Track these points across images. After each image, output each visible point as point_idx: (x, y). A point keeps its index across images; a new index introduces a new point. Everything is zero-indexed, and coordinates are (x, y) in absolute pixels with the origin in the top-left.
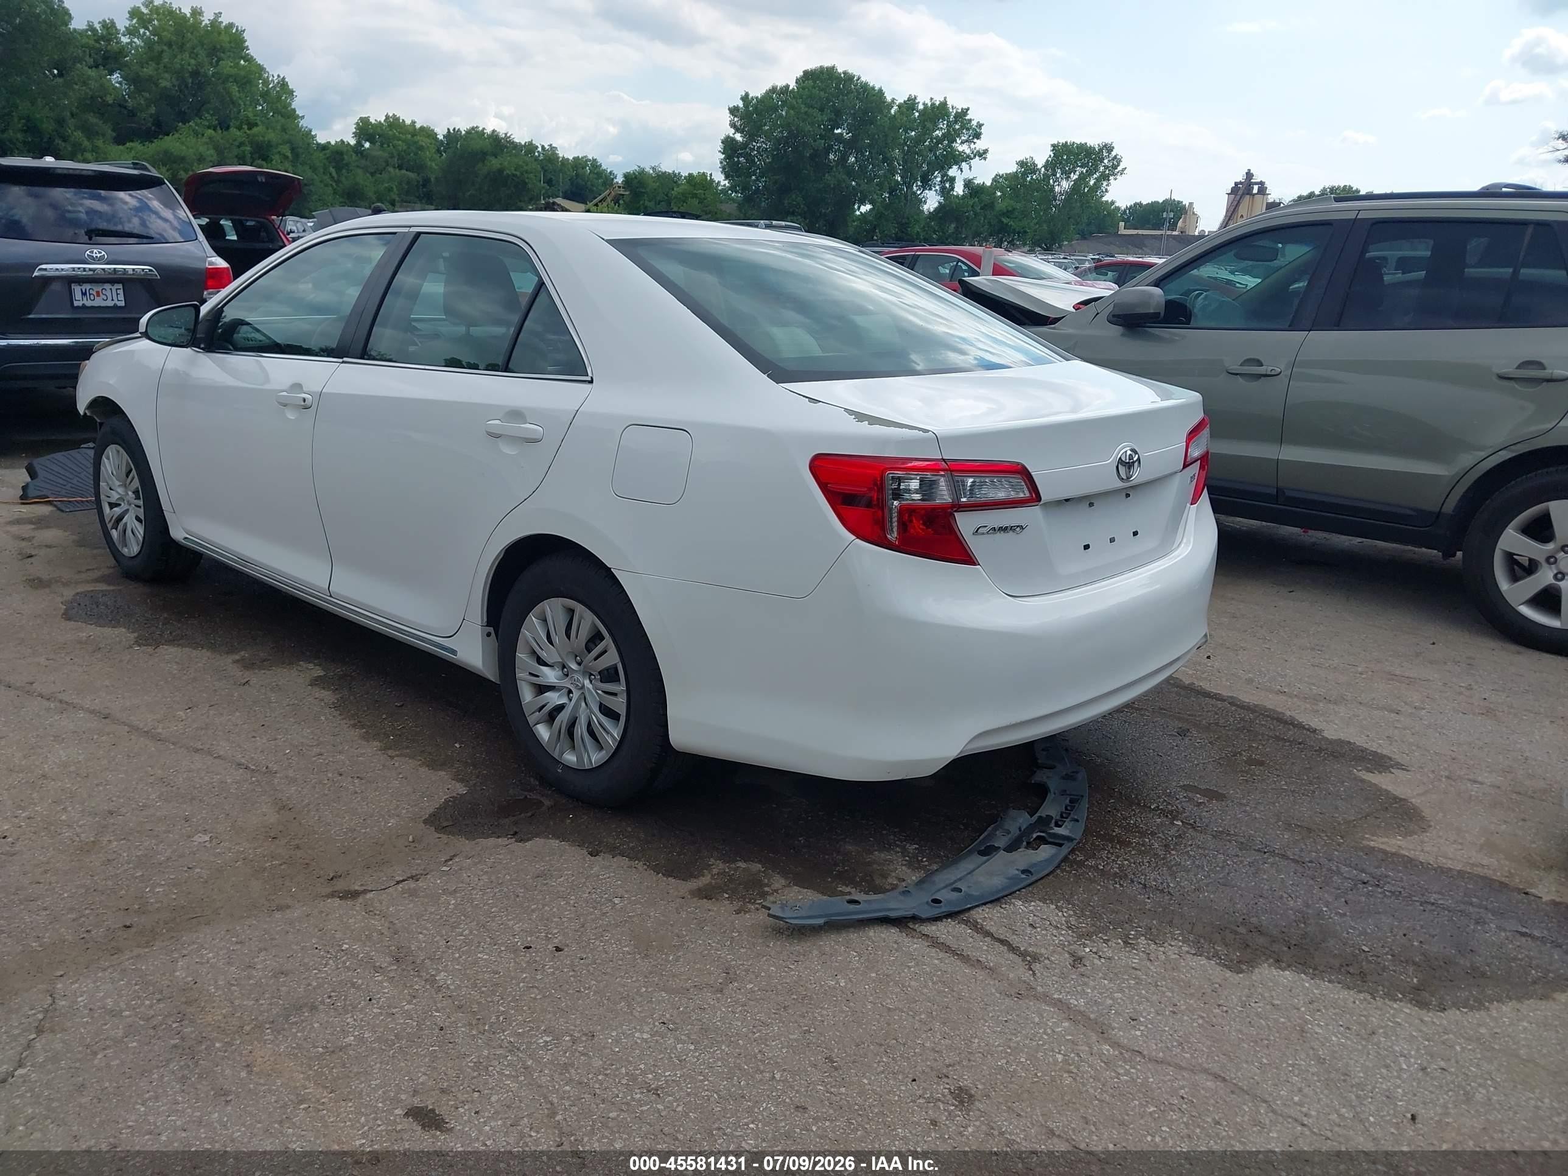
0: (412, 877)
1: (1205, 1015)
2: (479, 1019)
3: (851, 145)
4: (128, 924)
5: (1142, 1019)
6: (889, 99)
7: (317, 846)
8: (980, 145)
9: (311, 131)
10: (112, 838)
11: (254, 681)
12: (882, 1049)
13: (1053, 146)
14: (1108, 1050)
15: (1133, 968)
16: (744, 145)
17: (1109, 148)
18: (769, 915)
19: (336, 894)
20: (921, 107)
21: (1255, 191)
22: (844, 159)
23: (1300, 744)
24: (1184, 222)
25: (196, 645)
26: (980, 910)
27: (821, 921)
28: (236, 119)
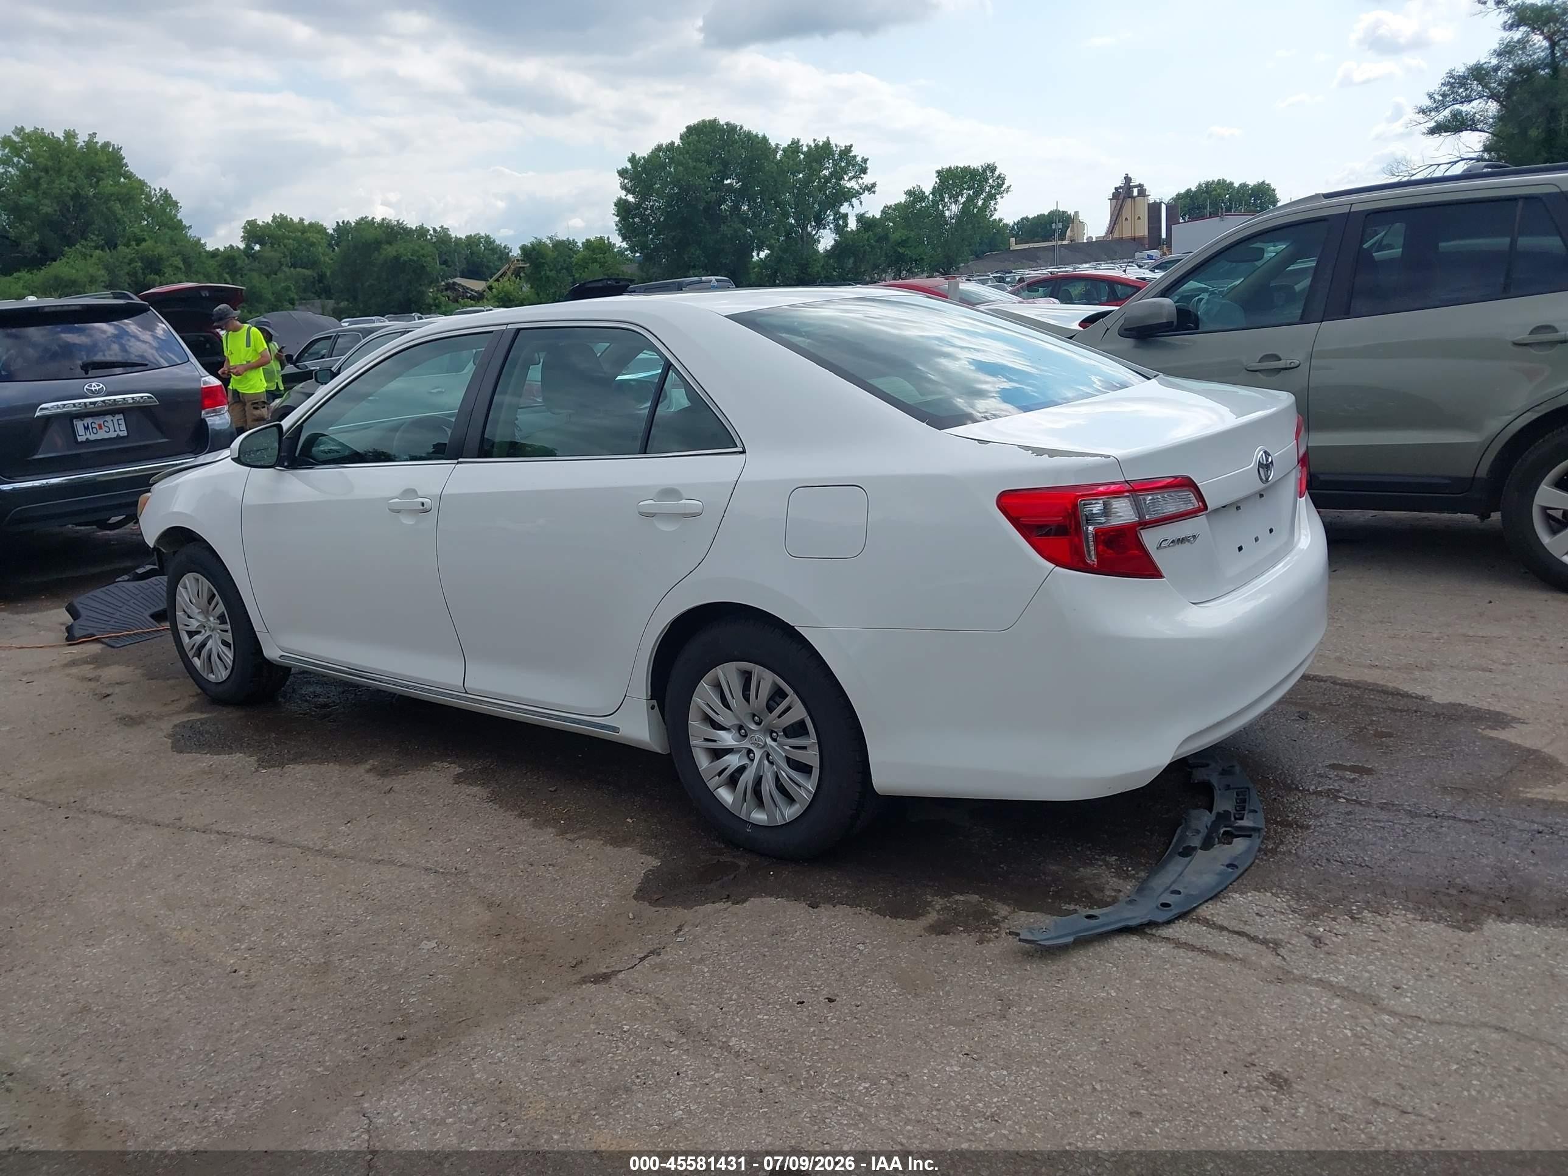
0: (652, 952)
1: (1459, 974)
2: (790, 1077)
3: (742, 194)
4: (402, 1037)
5: (1405, 987)
6: (773, 144)
7: (543, 936)
8: (867, 179)
9: (199, 240)
10: (341, 957)
11: (397, 786)
12: (1181, 1048)
13: (938, 172)
14: (1388, 1020)
15: (1372, 940)
16: (638, 206)
17: (992, 168)
18: (1020, 940)
19: (587, 979)
20: (805, 149)
21: (1135, 193)
22: (736, 207)
23: (1416, 712)
24: (1072, 231)
25: (322, 761)
26: (1204, 907)
27: (1071, 939)
28: (123, 236)
